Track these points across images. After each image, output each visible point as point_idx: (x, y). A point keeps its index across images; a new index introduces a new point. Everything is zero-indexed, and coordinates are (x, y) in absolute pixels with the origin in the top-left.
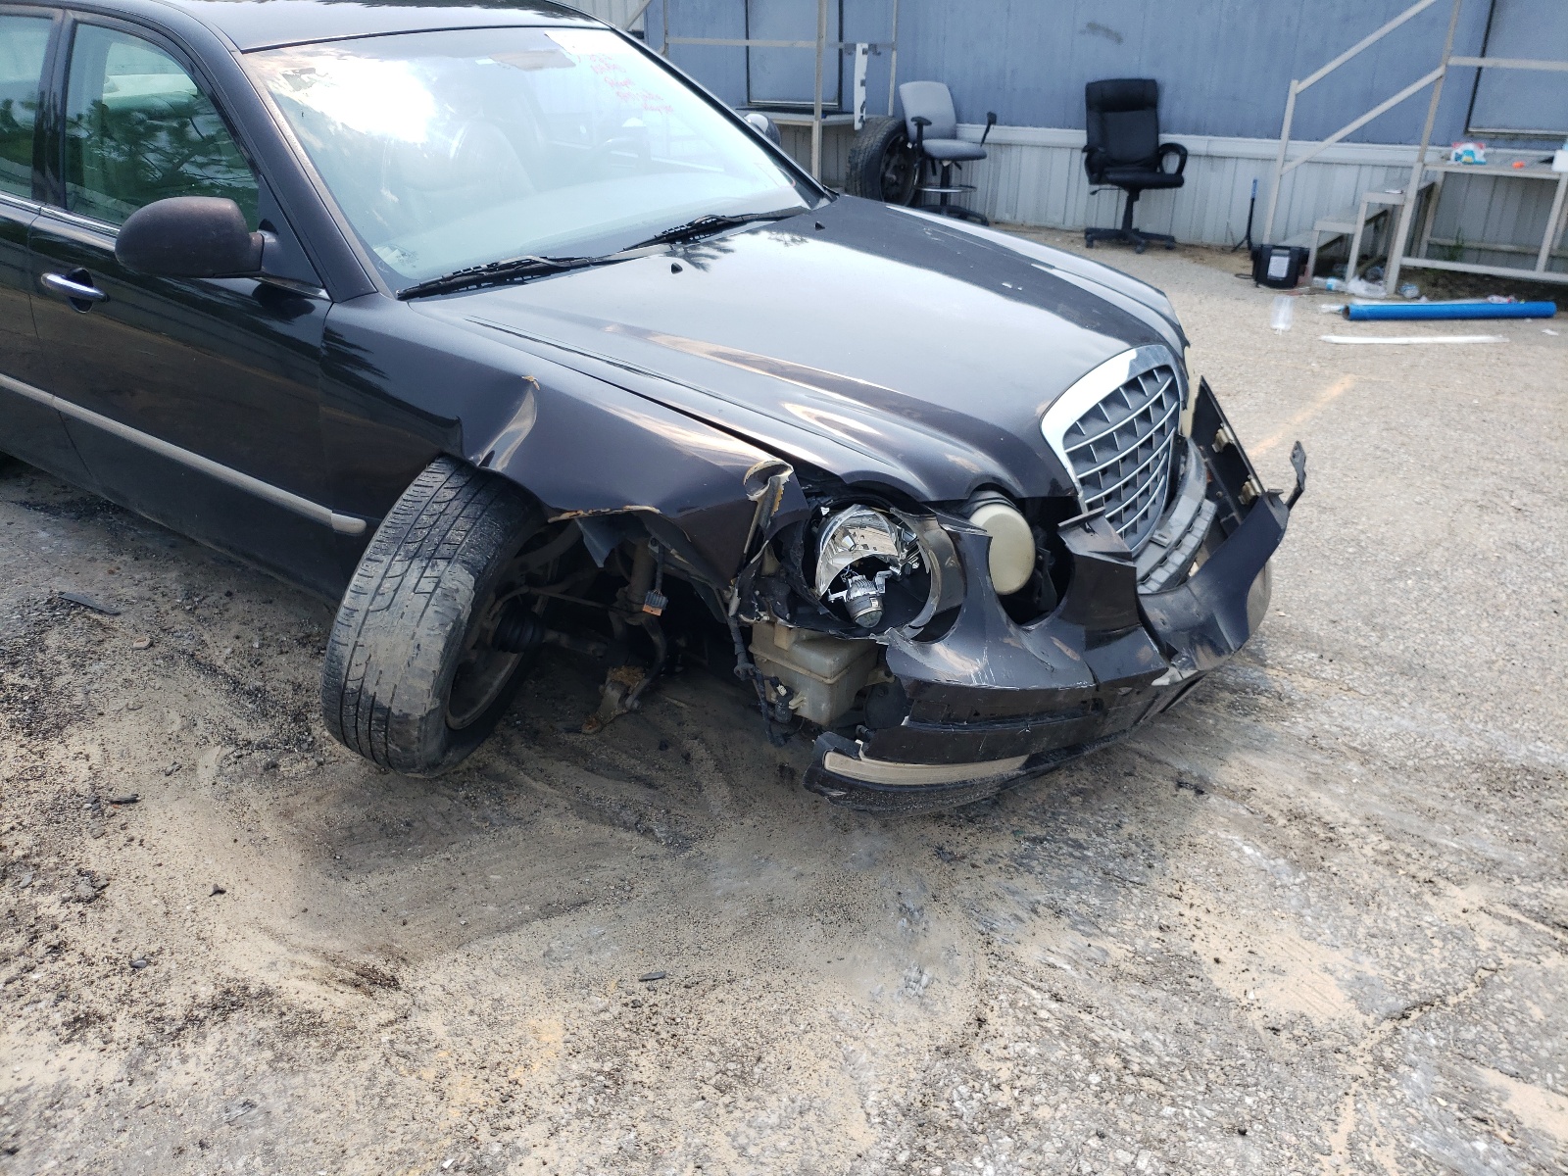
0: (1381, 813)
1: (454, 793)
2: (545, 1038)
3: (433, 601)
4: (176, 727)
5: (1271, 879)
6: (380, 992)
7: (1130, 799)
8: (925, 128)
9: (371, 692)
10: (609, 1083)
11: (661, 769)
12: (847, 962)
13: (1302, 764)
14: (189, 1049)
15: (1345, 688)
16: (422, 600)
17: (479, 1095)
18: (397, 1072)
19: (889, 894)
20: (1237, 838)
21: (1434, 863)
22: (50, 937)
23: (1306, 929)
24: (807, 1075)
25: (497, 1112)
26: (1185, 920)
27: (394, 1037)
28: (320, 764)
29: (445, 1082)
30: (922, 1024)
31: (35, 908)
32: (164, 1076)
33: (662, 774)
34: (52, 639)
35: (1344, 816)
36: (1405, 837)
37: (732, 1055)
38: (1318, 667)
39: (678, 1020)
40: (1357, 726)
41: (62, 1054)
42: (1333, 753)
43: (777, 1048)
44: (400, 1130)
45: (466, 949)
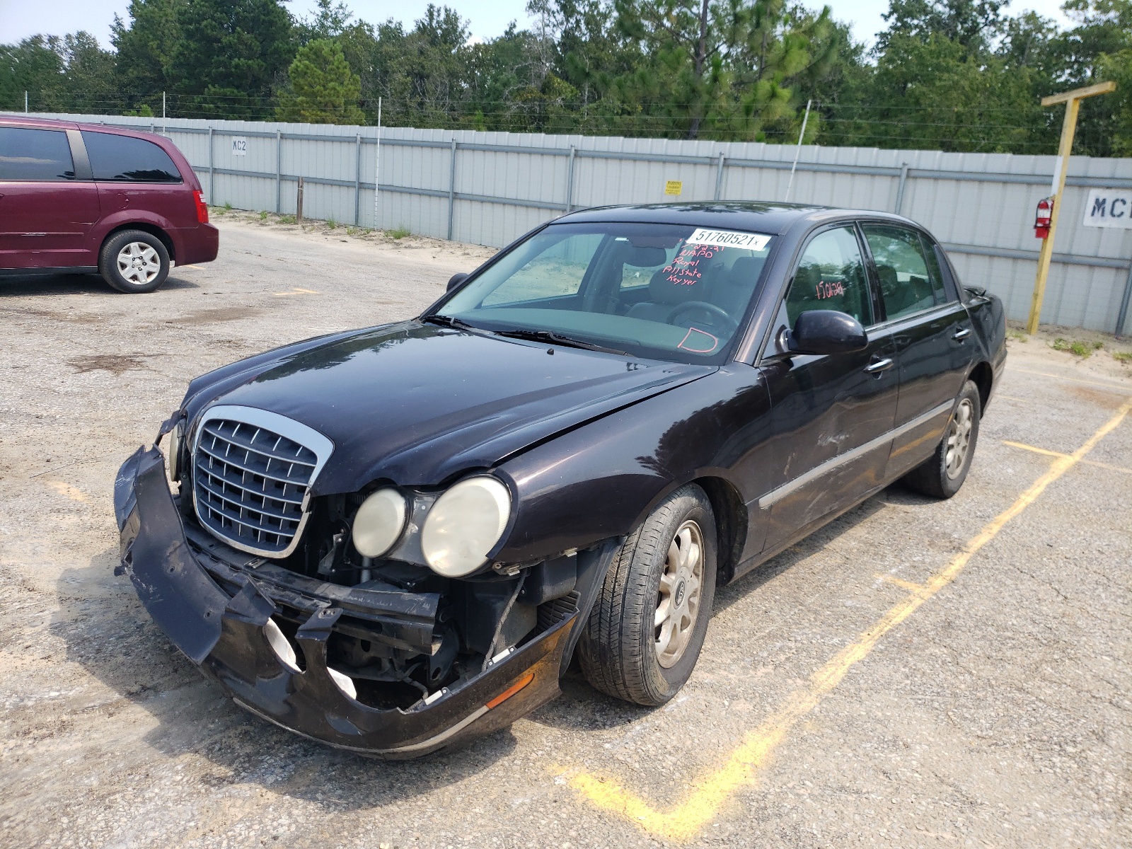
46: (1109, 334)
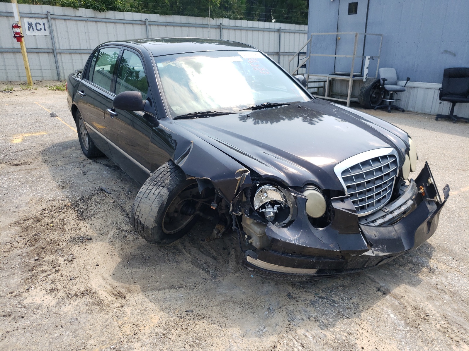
0: (450, 314)
1: (164, 252)
2: (153, 321)
3: (157, 197)
4: (109, 223)
5: (396, 327)
6: (120, 299)
7: (359, 291)
8: (385, 82)
9: (140, 220)
10: (163, 337)
11: (221, 255)
12: (244, 320)
13: (427, 292)
14: (72, 302)
15: (458, 271)
16: (154, 197)
17: (129, 331)
18: (113, 320)
19: (267, 303)
20: (390, 311)
21: (462, 335)
22: (57, 268)
23: (400, 346)
24: (216, 349)
25: (131, 337)
26: (358, 332)
27: (117, 311)
28: (136, 238)
29: (123, 326)
30: (257, 343)
31: (58, 260)
32: (63, 307)
33: (220, 257)
34: (94, 198)
35: (434, 312)
36: (455, 324)
37: (198, 338)
38: (450, 262)
39: (189, 324)
40: (456, 284)
41: (45, 297)
42: (442, 291)
43: (212, 339)
44: (106, 335)
45: (146, 293)
46: (55, 81)
